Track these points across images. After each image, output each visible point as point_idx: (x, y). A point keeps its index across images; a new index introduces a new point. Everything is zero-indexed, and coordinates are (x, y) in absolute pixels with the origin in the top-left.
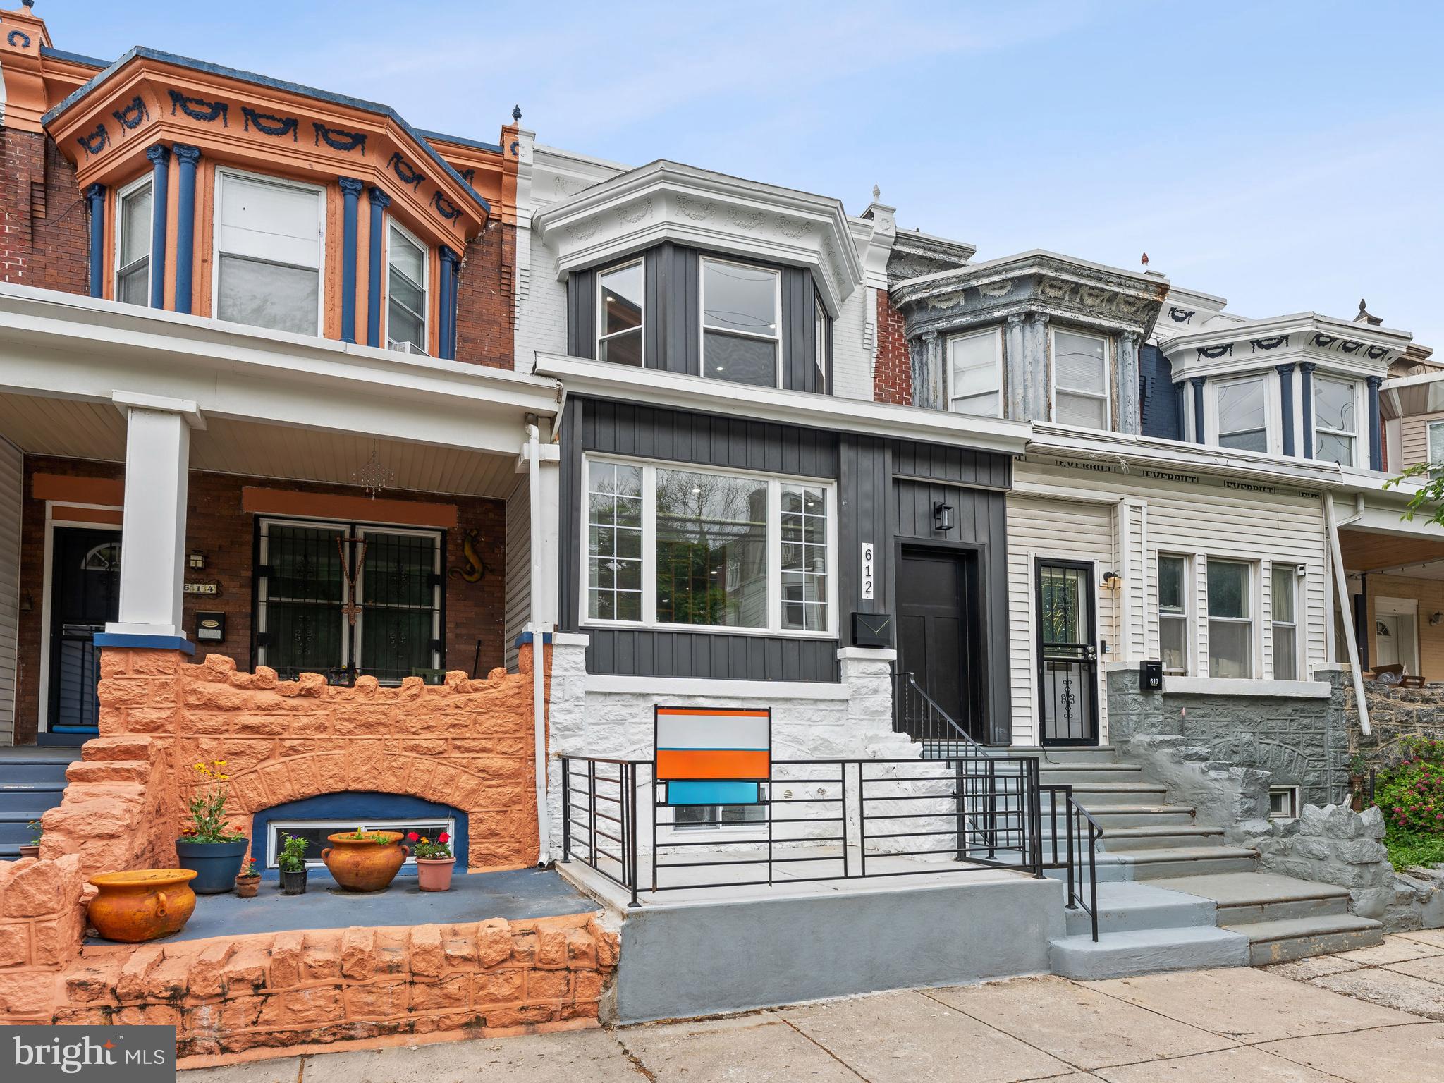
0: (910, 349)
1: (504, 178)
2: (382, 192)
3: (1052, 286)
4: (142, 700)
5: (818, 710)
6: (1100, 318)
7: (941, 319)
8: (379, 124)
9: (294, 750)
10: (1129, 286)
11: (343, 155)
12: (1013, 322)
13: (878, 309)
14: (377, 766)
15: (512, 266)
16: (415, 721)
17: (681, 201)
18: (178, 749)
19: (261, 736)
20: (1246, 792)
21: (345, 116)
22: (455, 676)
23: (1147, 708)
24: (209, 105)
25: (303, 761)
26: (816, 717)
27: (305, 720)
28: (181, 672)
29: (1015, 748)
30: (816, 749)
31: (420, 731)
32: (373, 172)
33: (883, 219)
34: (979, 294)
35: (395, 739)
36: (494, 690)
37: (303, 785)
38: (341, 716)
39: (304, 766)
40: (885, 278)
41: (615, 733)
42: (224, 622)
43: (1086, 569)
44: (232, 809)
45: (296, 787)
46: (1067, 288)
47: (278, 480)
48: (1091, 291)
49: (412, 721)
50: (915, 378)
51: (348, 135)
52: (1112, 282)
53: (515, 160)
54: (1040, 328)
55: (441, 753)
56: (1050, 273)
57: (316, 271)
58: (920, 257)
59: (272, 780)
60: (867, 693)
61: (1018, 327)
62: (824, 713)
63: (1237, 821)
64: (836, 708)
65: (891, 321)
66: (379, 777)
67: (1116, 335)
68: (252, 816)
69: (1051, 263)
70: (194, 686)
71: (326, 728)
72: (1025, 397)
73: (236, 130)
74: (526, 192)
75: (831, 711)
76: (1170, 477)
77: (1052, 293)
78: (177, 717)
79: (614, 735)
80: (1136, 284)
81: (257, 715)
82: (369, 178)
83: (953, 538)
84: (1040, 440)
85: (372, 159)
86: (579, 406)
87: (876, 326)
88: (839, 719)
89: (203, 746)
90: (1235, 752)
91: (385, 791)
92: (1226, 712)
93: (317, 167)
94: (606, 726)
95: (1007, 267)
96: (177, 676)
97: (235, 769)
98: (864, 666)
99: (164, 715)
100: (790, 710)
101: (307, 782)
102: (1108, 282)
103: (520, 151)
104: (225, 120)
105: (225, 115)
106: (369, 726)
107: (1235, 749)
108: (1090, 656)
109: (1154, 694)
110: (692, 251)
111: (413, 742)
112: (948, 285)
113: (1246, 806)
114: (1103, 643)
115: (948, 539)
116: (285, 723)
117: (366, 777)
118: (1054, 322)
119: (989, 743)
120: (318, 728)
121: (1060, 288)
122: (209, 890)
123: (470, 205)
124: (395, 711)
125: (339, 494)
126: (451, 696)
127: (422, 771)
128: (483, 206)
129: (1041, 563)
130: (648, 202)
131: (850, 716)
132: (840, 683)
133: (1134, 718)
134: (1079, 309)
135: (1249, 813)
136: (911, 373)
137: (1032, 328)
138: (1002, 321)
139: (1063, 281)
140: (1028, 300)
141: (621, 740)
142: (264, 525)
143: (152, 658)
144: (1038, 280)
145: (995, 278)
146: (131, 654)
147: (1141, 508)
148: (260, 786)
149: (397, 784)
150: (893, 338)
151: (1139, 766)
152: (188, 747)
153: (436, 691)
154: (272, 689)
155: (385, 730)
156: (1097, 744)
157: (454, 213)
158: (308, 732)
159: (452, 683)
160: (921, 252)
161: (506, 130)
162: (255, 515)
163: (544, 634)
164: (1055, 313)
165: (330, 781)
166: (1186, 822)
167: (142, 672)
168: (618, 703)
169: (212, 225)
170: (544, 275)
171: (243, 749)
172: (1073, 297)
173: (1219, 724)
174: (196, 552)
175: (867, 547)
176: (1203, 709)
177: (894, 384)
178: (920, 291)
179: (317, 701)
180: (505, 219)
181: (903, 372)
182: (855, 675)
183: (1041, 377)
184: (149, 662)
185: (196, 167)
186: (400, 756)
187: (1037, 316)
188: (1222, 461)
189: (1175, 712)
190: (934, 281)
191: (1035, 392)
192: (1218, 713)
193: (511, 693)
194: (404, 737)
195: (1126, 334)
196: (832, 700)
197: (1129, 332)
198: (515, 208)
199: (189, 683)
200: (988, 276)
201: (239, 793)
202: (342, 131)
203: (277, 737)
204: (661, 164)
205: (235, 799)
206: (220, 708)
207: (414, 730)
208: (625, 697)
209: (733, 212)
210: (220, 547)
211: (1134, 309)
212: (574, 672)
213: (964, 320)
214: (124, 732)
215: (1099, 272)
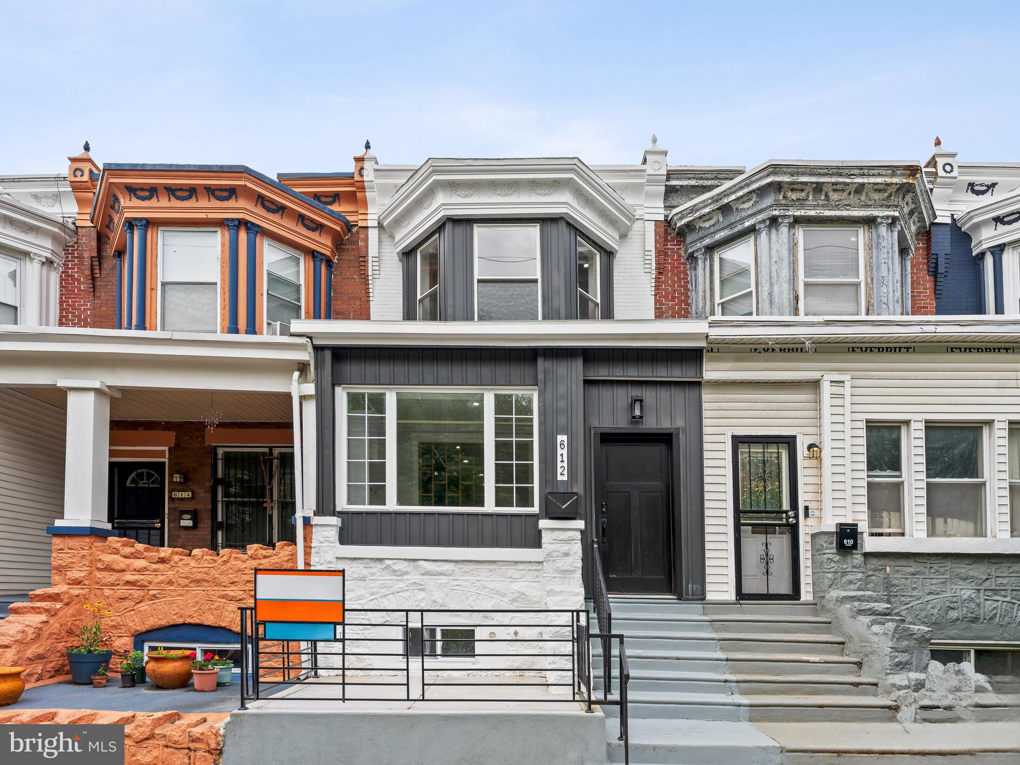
0: (688, 266)
1: (358, 194)
2: (252, 223)
3: (793, 190)
4: (72, 565)
5: (518, 570)
6: (848, 210)
7: (705, 236)
8: (239, 179)
9: (155, 597)
10: (874, 175)
11: (225, 204)
12: (760, 228)
13: (655, 237)
14: (201, 608)
15: (366, 256)
16: (226, 578)
17: (453, 186)
18: (92, 595)
19: (138, 588)
20: (896, 646)
21: (220, 178)
22: (251, 548)
23: (845, 566)
24: (147, 190)
25: (160, 603)
26: (517, 575)
27: (161, 578)
28: (94, 548)
29: (710, 602)
30: (515, 600)
31: (229, 585)
32: (243, 211)
33: (654, 162)
34: (732, 208)
35: (213, 590)
36: (276, 557)
37: (160, 619)
38: (181, 575)
39: (160, 607)
40: (662, 211)
41: (359, 586)
42: (195, 516)
43: (790, 442)
44: (121, 633)
45: (156, 620)
46: (809, 189)
47: (225, 422)
48: (835, 187)
49: (224, 579)
50: (692, 290)
51: (225, 190)
52: (854, 175)
53: (361, 180)
54: (784, 230)
55: (241, 600)
56: (786, 179)
57: (215, 284)
58: (693, 186)
59: (142, 615)
60: (558, 556)
61: (764, 232)
62: (523, 572)
63: (887, 674)
64: (534, 568)
65: (671, 245)
66: (203, 615)
67: (870, 222)
68: (133, 638)
69: (785, 170)
70: (100, 557)
71: (173, 583)
72: (770, 294)
73: (164, 202)
74: (374, 200)
75: (529, 570)
76: (880, 350)
77: (794, 196)
78: (91, 576)
79: (359, 588)
80: (880, 172)
81: (134, 574)
82: (241, 216)
83: (651, 424)
84: (716, 333)
85: (242, 203)
86: (328, 355)
87: (653, 252)
88: (537, 577)
89: (105, 594)
90: (952, 608)
91: (207, 624)
92: (942, 570)
93: (211, 216)
94: (353, 582)
95: (748, 181)
96: (91, 551)
97: (122, 608)
98: (556, 534)
99: (83, 574)
100: (495, 569)
101: (161, 617)
102: (849, 176)
103: (365, 172)
104: (157, 197)
105: (157, 194)
106: (198, 582)
107: (952, 605)
108: (791, 520)
109: (853, 554)
110: (468, 222)
111: (224, 592)
112: (706, 206)
113: (897, 660)
114: (806, 509)
115: (644, 426)
116: (150, 579)
117: (195, 615)
118: (797, 221)
119: (682, 597)
120: (169, 583)
121: (802, 190)
122: (81, 682)
123: (328, 219)
124: (213, 572)
125: (262, 428)
126: (248, 562)
127: (229, 612)
128: (338, 218)
129: (738, 441)
130: (431, 192)
131: (545, 575)
132: (541, 548)
133: (830, 575)
134: (823, 206)
135: (901, 666)
136: (689, 286)
137: (777, 230)
138: (752, 230)
139: (806, 183)
140: (771, 206)
141: (363, 592)
142: (220, 452)
143: (77, 540)
144: (778, 187)
145: (740, 193)
146: (66, 538)
147: (843, 382)
148: (136, 620)
149: (214, 620)
150: (673, 260)
151: (829, 620)
152: (98, 594)
153: (239, 558)
154: (144, 558)
155: (207, 584)
156: (799, 599)
157: (318, 227)
158: (163, 585)
159: (249, 553)
160: (693, 182)
161: (359, 160)
162: (214, 446)
163: (304, 517)
164: (798, 213)
165: (175, 617)
166: (850, 673)
167: (72, 549)
168: (360, 565)
169: (157, 265)
170: (390, 258)
171: (127, 596)
172: (817, 196)
173: (934, 581)
174: (178, 472)
175: (562, 438)
176: (914, 567)
177: (673, 298)
178: (686, 216)
179: (168, 566)
180: (360, 224)
181: (682, 286)
182: (548, 541)
183: (785, 273)
184: (76, 543)
185: (147, 231)
186: (216, 601)
187: (780, 220)
188: (931, 328)
189: (880, 570)
190: (695, 206)
191: (780, 287)
192: (933, 571)
193: (286, 559)
194: (219, 589)
195: (879, 220)
196: (530, 562)
197: (882, 217)
198: (367, 214)
199: (98, 555)
200: (734, 192)
201: (125, 623)
202: (222, 189)
203: (146, 588)
204: (430, 162)
205: (123, 627)
206: (114, 570)
207: (224, 584)
208: (365, 561)
209: (494, 186)
210: (194, 468)
211: (886, 194)
212: (327, 544)
213: (723, 234)
214: (64, 585)
215: (838, 168)
